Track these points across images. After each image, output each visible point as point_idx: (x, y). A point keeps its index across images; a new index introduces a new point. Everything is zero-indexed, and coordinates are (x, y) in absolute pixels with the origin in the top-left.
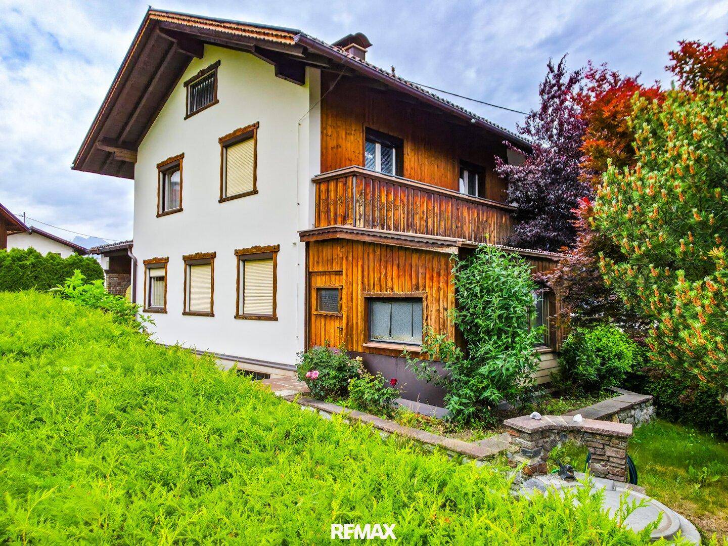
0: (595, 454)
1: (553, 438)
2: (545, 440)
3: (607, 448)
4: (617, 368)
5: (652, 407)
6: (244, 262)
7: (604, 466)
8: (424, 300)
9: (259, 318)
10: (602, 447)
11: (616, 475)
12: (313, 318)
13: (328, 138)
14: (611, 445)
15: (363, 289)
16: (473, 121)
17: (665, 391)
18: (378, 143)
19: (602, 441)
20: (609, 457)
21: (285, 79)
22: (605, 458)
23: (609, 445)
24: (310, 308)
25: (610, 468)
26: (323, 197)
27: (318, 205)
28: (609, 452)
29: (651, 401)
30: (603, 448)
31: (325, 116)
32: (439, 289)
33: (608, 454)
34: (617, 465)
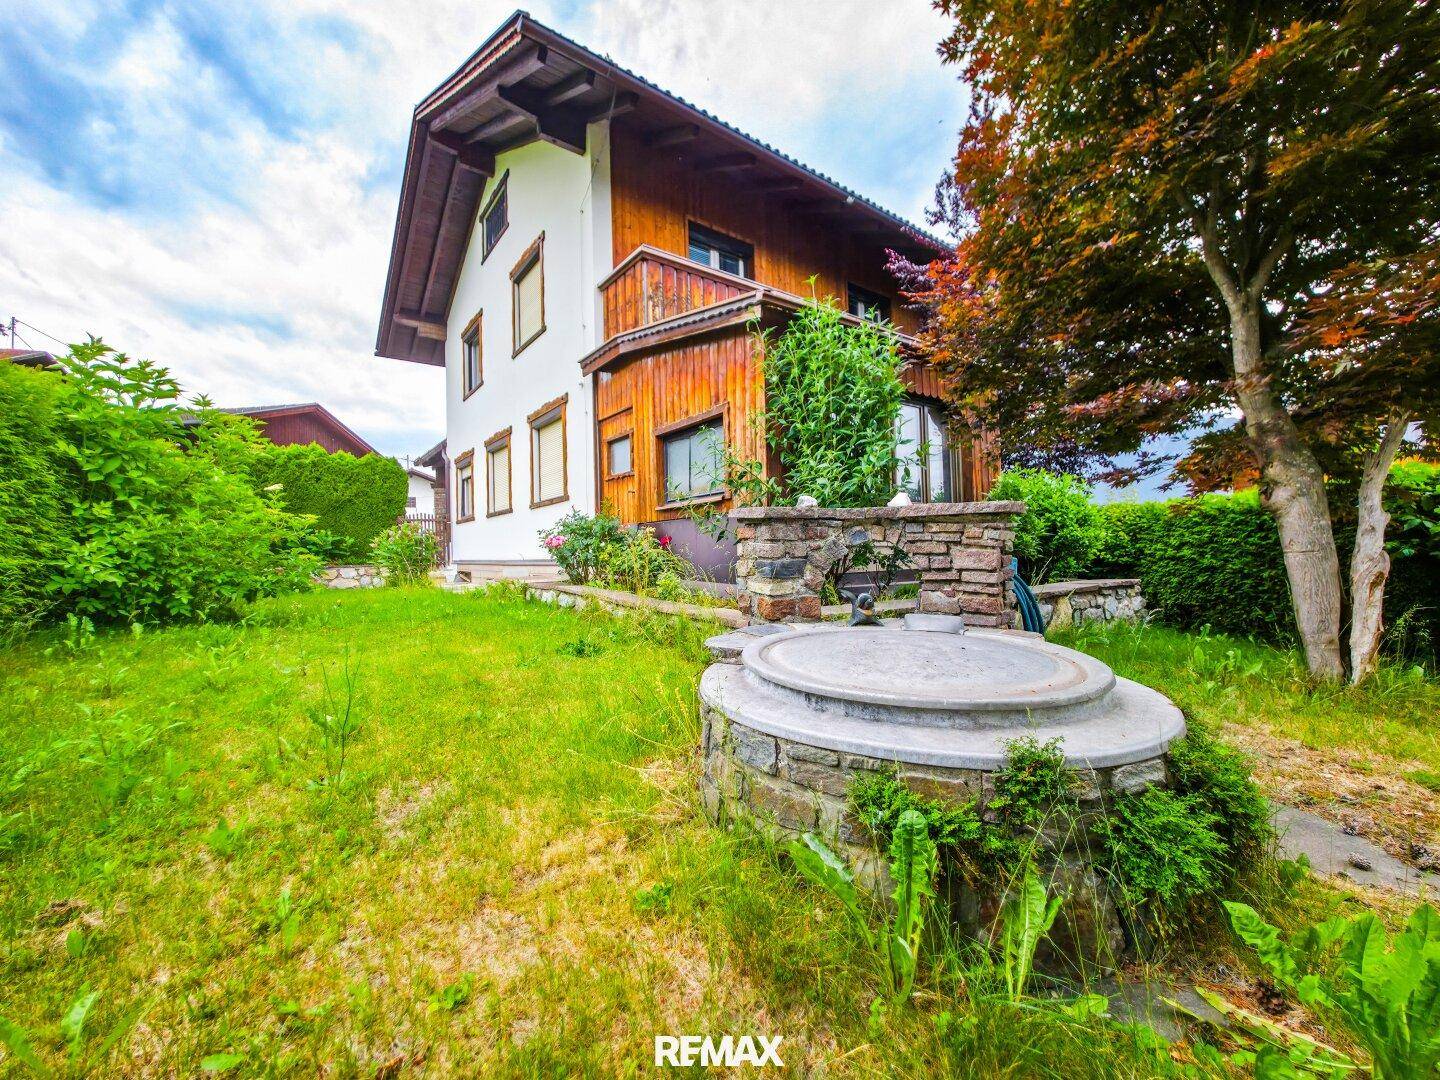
0: (929, 570)
1: (832, 538)
2: (814, 544)
3: (954, 550)
4: (1077, 540)
5: (1139, 598)
6: (539, 430)
7: (951, 595)
8: (725, 416)
9: (552, 502)
10: (943, 549)
11: (977, 612)
12: (606, 484)
13: (627, 231)
14: (965, 541)
15: (655, 425)
16: (850, 200)
17: (1166, 583)
18: (715, 248)
19: (943, 537)
20: (960, 571)
21: (554, 142)
22: (953, 575)
23: (959, 543)
24: (602, 472)
25: (966, 597)
26: (612, 307)
27: (606, 321)
28: (961, 559)
29: (1137, 589)
30: (947, 554)
31: (619, 201)
32: (744, 390)
33: (957, 564)
34: (978, 588)
